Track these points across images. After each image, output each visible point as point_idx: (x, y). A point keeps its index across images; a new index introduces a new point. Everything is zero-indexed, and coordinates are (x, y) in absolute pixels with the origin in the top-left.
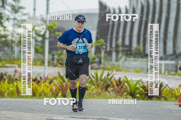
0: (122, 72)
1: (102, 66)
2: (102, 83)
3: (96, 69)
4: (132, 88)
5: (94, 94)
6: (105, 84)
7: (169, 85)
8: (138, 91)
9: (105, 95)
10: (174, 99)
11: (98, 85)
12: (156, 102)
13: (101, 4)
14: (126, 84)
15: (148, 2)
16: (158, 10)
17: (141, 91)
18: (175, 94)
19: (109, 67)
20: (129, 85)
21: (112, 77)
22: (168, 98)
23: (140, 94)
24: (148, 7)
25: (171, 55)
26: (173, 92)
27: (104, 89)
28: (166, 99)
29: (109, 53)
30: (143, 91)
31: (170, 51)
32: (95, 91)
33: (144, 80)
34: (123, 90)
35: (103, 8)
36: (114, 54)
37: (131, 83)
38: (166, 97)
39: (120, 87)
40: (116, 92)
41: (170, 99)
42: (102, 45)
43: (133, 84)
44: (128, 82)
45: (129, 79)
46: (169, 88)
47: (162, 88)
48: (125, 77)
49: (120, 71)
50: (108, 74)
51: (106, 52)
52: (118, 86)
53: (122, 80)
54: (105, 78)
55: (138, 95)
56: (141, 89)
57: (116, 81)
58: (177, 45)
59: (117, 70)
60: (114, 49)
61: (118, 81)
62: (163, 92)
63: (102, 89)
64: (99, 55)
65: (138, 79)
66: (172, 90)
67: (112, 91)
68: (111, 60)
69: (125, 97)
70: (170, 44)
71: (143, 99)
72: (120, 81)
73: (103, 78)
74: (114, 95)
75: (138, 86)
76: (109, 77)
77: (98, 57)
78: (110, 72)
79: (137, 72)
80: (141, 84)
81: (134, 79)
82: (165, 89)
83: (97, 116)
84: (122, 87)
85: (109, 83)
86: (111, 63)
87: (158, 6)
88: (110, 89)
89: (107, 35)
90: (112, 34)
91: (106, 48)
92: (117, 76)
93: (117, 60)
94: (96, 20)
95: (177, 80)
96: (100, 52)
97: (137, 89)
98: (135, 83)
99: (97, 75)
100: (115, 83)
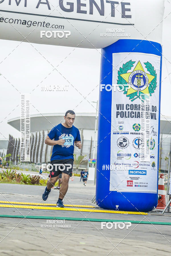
0: (20, 170)
1: (9, 167)
2: (10, 176)
3: (6, 168)
4: (25, 179)
5: (6, 181)
6: (11, 176)
7: (43, 178)
8: (27, 180)
9: (12, 181)
10: (45, 184)
11: (8, 177)
12: (37, 186)
13: (10, 136)
14: (22, 176)
15: (33, 136)
16: (38, 140)
17: (29, 180)
18: (46, 182)
19: (13, 167)
20: (24, 177)
21: (15, 173)
22: (42, 184)
23: (29, 182)
24: (33, 138)
25: (44, 163)
26: (45, 181)
27: (11, 179)
28: (41, 184)
29: (13, 161)
30: (30, 180)
31: (43, 160)
32: (6, 180)
33: (31, 175)
34: (20, 179)
35: (11, 137)
36: (15, 161)
37: (24, 176)
38: (41, 183)
39: (19, 178)
40: (17, 180)
41: (43, 185)
42: (10, 157)
43: (25, 176)
44: (23, 176)
45: (24, 174)
46: (43, 179)
47: (40, 179)
48: (22, 173)
49: (18, 170)
50: (13, 171)
51: (12, 160)
52: (18, 177)
53: (20, 174)
54: (11, 173)
55: (28, 182)
56: (29, 179)
57: (17, 175)
58: (47, 158)
59: (17, 170)
60: (15, 159)
61: (18, 175)
62: (40, 181)
63: (10, 179)
64: (8, 161)
65: (28, 174)
66: (45, 180)
67: (15, 180)
68: (14, 164)
69: (21, 183)
70: (43, 157)
71: (30, 184)
72: (19, 175)
73: (11, 172)
74: (16, 182)
75: (28, 178)
76: (14, 173)
77: (7, 162)
78: (14, 170)
79: (27, 170)
80: (29, 176)
81: (26, 174)
82: (41, 180)
83: (8, 192)
84: (20, 178)
85: (14, 176)
86: (14, 166)
87: (38, 138)
88: (14, 179)
89: (13, 152)
90: (15, 151)
91: (12, 158)
92: (18, 172)
93: (17, 164)
94: (7, 144)
95: (46, 175)
96: (9, 160)
97: (27, 179)
98: (26, 176)
99: (8, 172)
100: (16, 176)
